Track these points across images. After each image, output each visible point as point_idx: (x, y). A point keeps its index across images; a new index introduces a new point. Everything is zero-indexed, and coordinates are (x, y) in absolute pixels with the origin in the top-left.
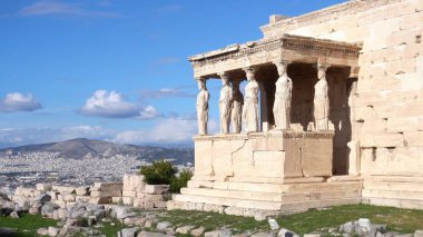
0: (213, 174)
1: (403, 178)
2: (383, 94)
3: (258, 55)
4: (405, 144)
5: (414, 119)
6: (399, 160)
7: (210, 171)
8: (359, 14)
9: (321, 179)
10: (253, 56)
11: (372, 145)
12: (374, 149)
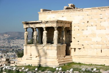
0: (31, 55)
1: (83, 56)
2: (78, 35)
3: (48, 24)
4: (84, 48)
5: (86, 42)
6: (82, 52)
7: (30, 55)
8: (71, 13)
9: (64, 57)
10: (46, 24)
11: (74, 48)
12: (75, 49)
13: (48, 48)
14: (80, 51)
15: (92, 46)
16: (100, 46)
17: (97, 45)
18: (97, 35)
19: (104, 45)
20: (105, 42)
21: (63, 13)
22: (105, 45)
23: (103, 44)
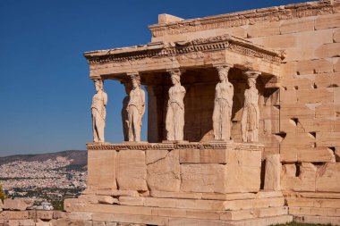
11: (295, 160)
12: (298, 164)
13: (187, 155)
14: (321, 174)
21: (248, 21)
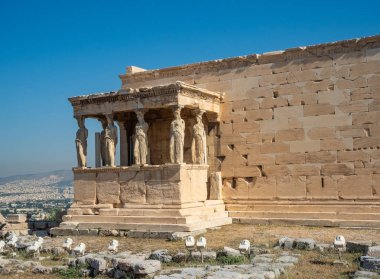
0: (97, 202)
2: (244, 135)
3: (153, 99)
4: (263, 175)
5: (272, 156)
7: (94, 200)
9: (202, 204)
10: (146, 100)
12: (234, 179)
14: (252, 187)
15: (291, 167)
16: (319, 166)
17: (308, 164)
18: (306, 132)
19: (330, 161)
20: (334, 153)
22: (336, 162)
23: (326, 161)
